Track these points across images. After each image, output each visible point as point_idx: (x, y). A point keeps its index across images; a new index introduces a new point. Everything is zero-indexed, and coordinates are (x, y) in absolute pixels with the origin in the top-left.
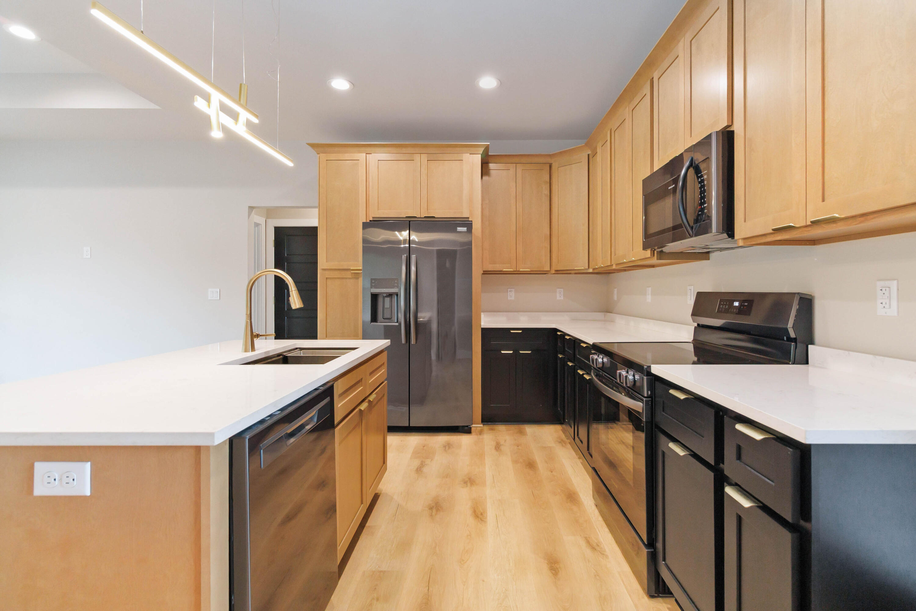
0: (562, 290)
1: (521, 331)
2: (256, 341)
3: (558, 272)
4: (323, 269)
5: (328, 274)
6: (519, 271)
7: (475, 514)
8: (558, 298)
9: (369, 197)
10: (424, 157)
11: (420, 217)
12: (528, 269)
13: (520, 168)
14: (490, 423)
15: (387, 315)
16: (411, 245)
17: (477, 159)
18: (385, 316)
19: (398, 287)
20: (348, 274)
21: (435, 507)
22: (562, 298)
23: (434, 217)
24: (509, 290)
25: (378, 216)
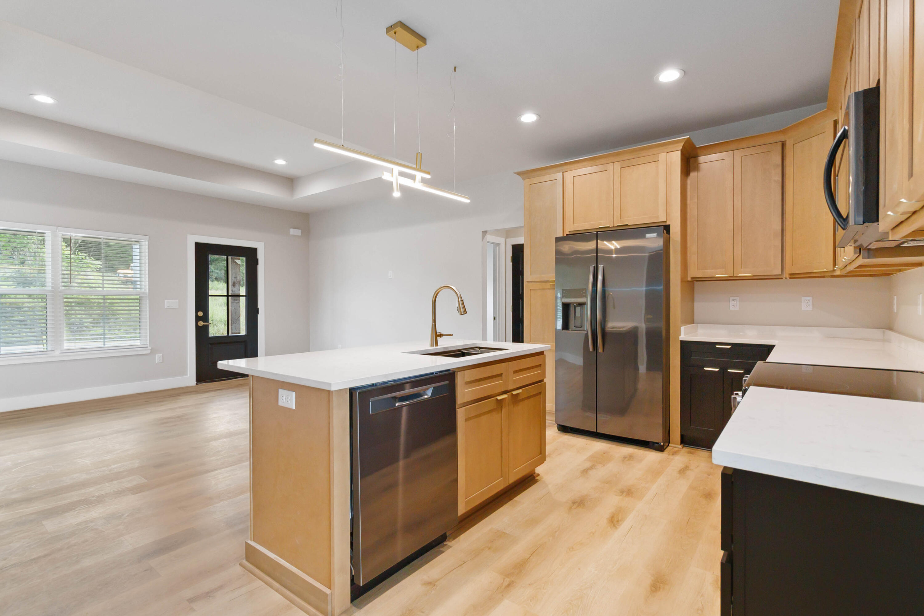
0: (810, 298)
1: (729, 347)
2: (439, 339)
3: (793, 276)
4: (527, 281)
5: (531, 286)
6: (737, 276)
7: (611, 519)
8: (804, 308)
9: (566, 212)
10: (618, 166)
11: (613, 226)
12: (750, 274)
13: (738, 154)
14: (692, 447)
15: (578, 324)
16: (598, 254)
17: (676, 157)
18: (576, 325)
19: (586, 297)
20: (548, 286)
21: (578, 503)
22: (810, 308)
23: (627, 225)
24: (731, 298)
25: (573, 230)
